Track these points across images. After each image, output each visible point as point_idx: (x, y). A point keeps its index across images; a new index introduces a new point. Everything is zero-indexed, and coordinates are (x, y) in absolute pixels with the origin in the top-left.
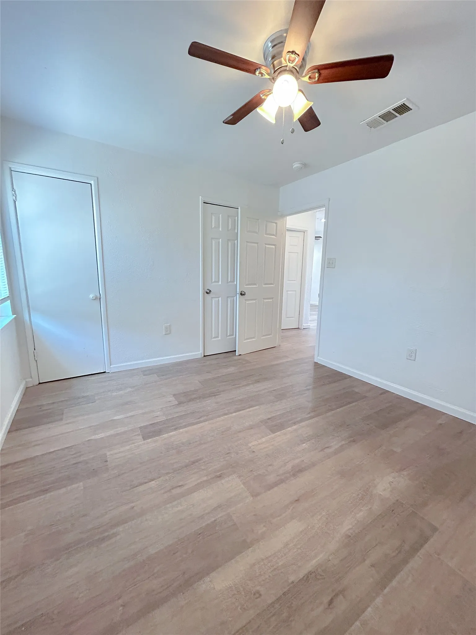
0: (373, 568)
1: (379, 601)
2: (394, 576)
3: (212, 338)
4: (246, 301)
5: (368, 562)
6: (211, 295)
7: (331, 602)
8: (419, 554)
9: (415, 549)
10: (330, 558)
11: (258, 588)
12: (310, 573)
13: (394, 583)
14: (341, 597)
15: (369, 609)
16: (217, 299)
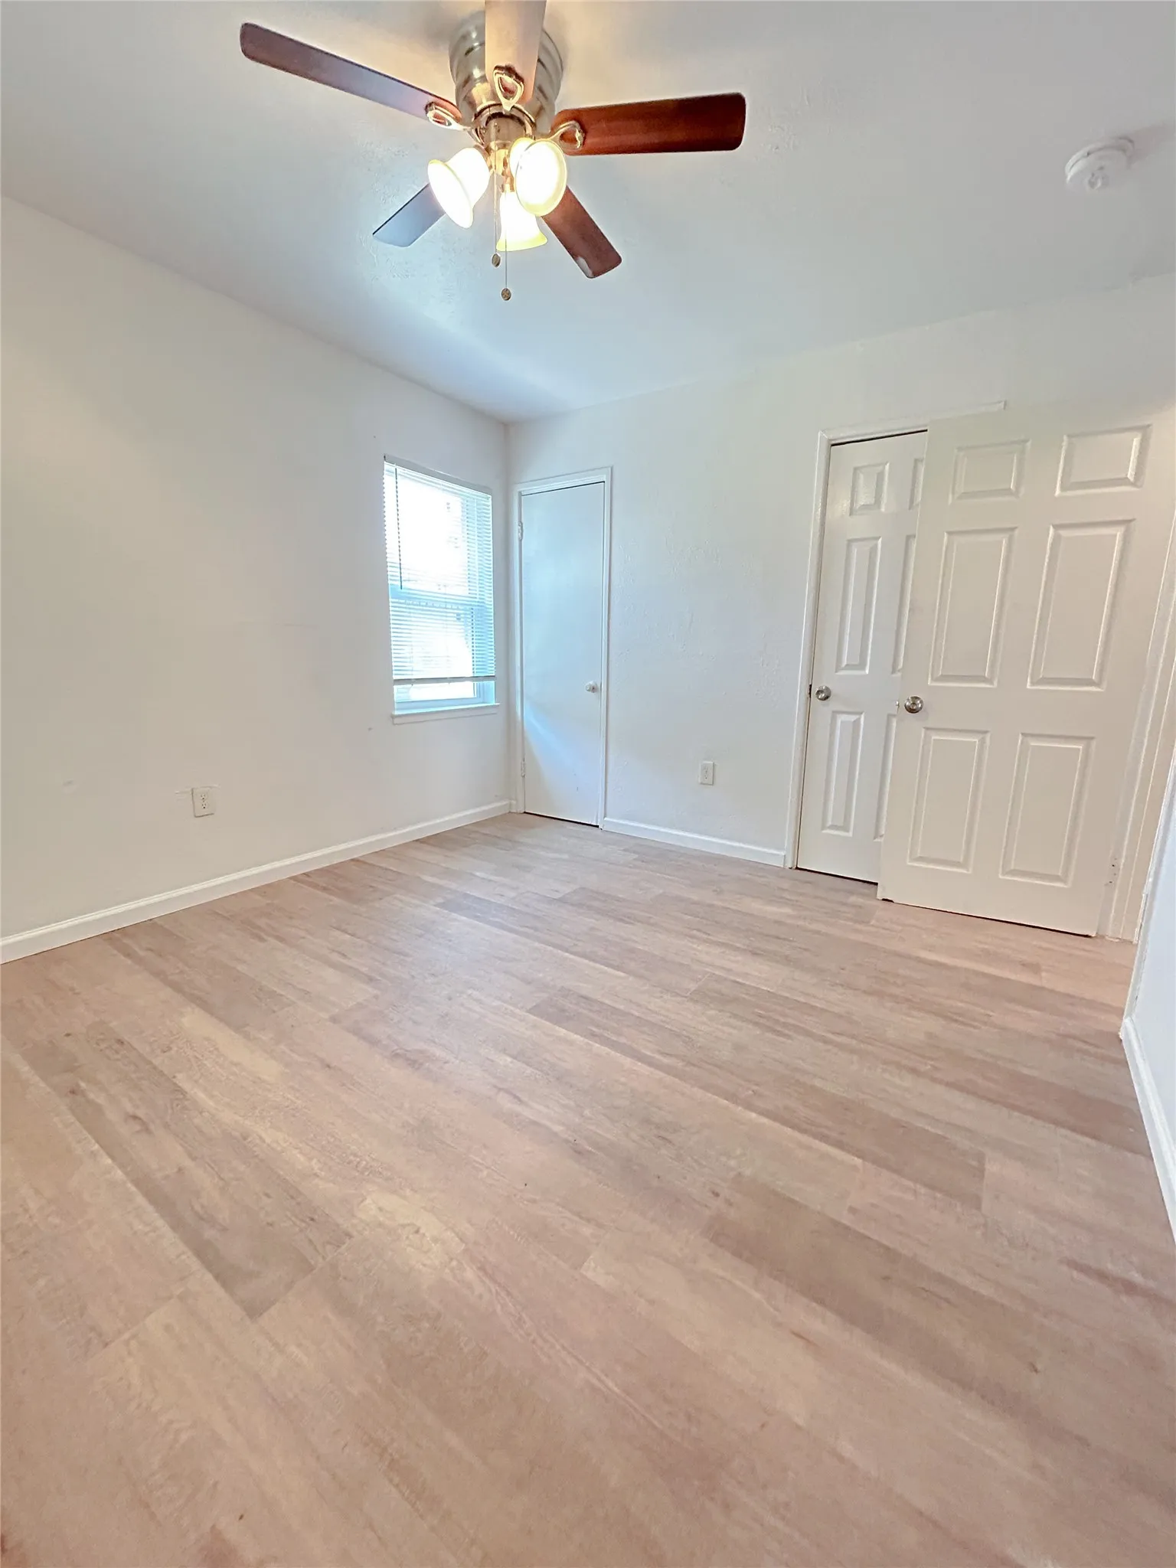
0: (176, 1170)
1: (119, 1174)
2: (152, 1201)
3: (823, 827)
4: (929, 732)
5: (188, 1163)
6: (832, 704)
7: (135, 1117)
8: (190, 1253)
9: (203, 1251)
10: (206, 1114)
11: (175, 1049)
12: (183, 1092)
13: (140, 1200)
14: (138, 1128)
15: (109, 1161)
16: (853, 718)
